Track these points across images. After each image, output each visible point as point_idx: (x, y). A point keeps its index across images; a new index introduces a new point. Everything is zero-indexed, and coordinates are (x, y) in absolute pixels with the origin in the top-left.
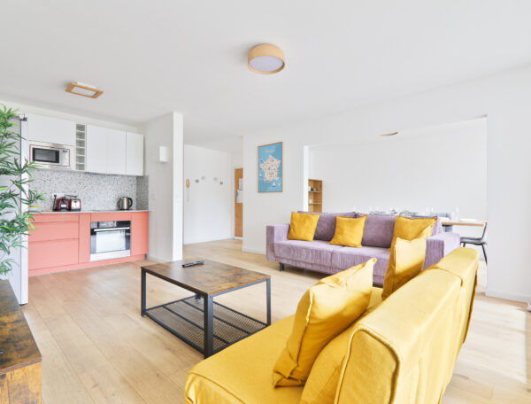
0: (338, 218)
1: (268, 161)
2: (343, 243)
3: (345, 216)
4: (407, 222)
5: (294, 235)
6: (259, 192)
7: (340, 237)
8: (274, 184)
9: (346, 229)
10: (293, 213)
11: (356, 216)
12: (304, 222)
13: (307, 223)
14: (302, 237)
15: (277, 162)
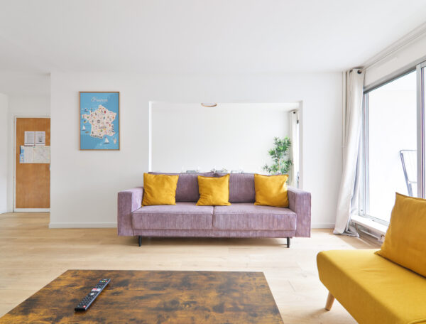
0: (199, 177)
1: (97, 111)
2: (214, 203)
3: (206, 175)
4: (267, 179)
5: (152, 200)
6: (81, 149)
7: (210, 197)
8: (107, 141)
9: (215, 189)
10: (144, 174)
11: (216, 175)
12: (163, 184)
13: (167, 185)
14: (164, 201)
15: (111, 115)
